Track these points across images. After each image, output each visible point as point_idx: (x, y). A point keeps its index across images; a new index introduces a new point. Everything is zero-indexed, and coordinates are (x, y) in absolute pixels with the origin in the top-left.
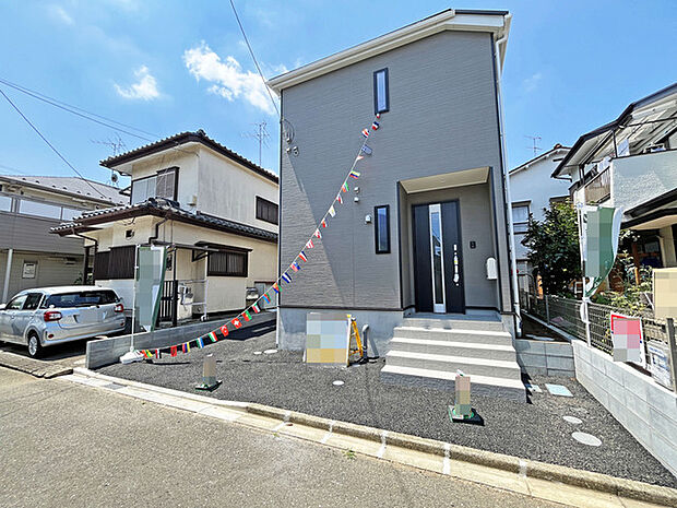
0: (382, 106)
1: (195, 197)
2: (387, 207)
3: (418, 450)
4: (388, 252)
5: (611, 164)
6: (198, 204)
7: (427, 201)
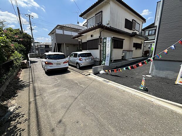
6: (110, 23)
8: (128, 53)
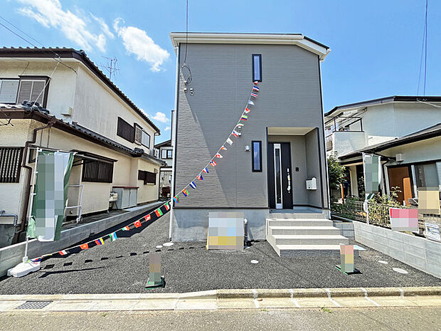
0: (257, 78)
1: (71, 109)
2: (260, 142)
3: (350, 296)
4: (261, 171)
5: (334, 134)
6: (74, 115)
7: (273, 141)
8: (126, 193)
